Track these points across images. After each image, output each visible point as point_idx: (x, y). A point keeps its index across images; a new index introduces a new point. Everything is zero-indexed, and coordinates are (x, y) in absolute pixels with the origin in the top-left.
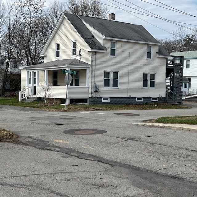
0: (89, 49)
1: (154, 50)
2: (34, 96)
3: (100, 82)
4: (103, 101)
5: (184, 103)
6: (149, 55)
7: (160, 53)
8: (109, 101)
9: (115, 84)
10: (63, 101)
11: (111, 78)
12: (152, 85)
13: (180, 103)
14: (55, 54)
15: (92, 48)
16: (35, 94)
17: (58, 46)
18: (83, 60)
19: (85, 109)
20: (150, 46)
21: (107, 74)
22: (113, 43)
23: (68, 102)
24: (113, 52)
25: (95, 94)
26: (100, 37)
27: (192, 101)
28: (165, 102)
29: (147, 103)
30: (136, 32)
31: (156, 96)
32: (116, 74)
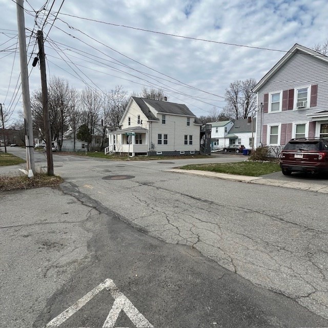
0: (147, 120)
1: (192, 121)
2: (114, 151)
3: (155, 142)
4: (157, 154)
5: (212, 154)
6: (188, 124)
7: (196, 122)
8: (161, 153)
9: (166, 142)
10: (131, 154)
11: (163, 139)
12: (191, 143)
13: (210, 155)
14: (128, 123)
15: (149, 119)
16: (115, 150)
17: (129, 118)
18: (144, 127)
19: (142, 159)
20: (189, 118)
21: (160, 136)
22: (164, 116)
23: (133, 155)
24: (164, 122)
25: (152, 149)
26: (154, 112)
27: (218, 153)
28: (199, 154)
29: (187, 155)
30: (181, 109)
31: (194, 150)
32: (166, 136)
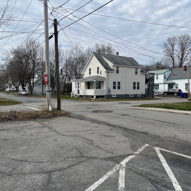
0: (105, 70)
1: (139, 70)
2: (78, 95)
3: (111, 87)
4: (113, 97)
5: (155, 97)
6: (136, 73)
7: (142, 71)
8: (116, 96)
9: (119, 88)
10: (92, 97)
11: (117, 85)
12: (138, 88)
13: (153, 97)
14: (89, 73)
15: (107, 70)
16: (79, 93)
17: (90, 69)
18: (102, 76)
19: (103, 101)
20: (136, 69)
21: (114, 83)
22: (118, 67)
23: (95, 97)
24: (118, 72)
25: (109, 93)
26: (111, 64)
27: (160, 96)
28: (145, 97)
29: (135, 97)
30: (129, 61)
31: (140, 94)
32: (119, 83)
